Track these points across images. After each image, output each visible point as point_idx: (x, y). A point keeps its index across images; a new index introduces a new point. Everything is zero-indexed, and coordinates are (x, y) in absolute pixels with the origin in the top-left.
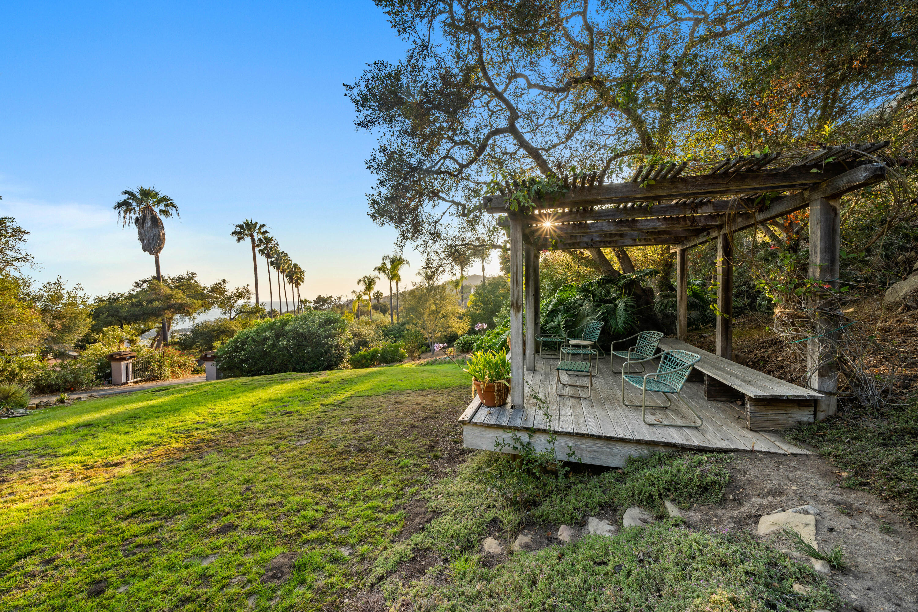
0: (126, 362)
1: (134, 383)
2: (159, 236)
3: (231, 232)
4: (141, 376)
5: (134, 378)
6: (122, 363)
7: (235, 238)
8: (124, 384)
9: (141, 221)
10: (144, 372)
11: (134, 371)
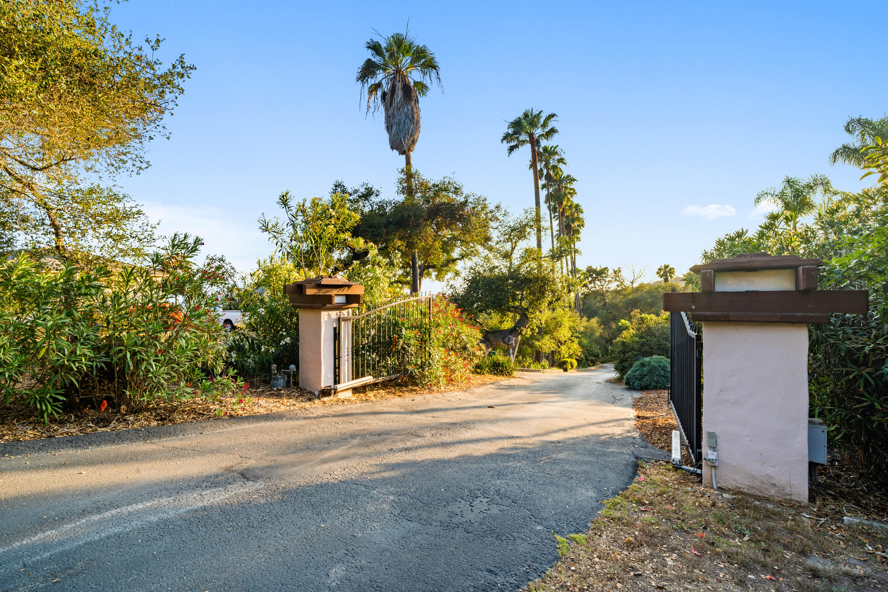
0: (334, 314)
1: (356, 390)
2: (413, 117)
3: (502, 136)
4: (375, 369)
5: (357, 374)
6: (324, 315)
7: (506, 146)
8: (326, 393)
9: (388, 97)
10: (383, 357)
11: (356, 352)
